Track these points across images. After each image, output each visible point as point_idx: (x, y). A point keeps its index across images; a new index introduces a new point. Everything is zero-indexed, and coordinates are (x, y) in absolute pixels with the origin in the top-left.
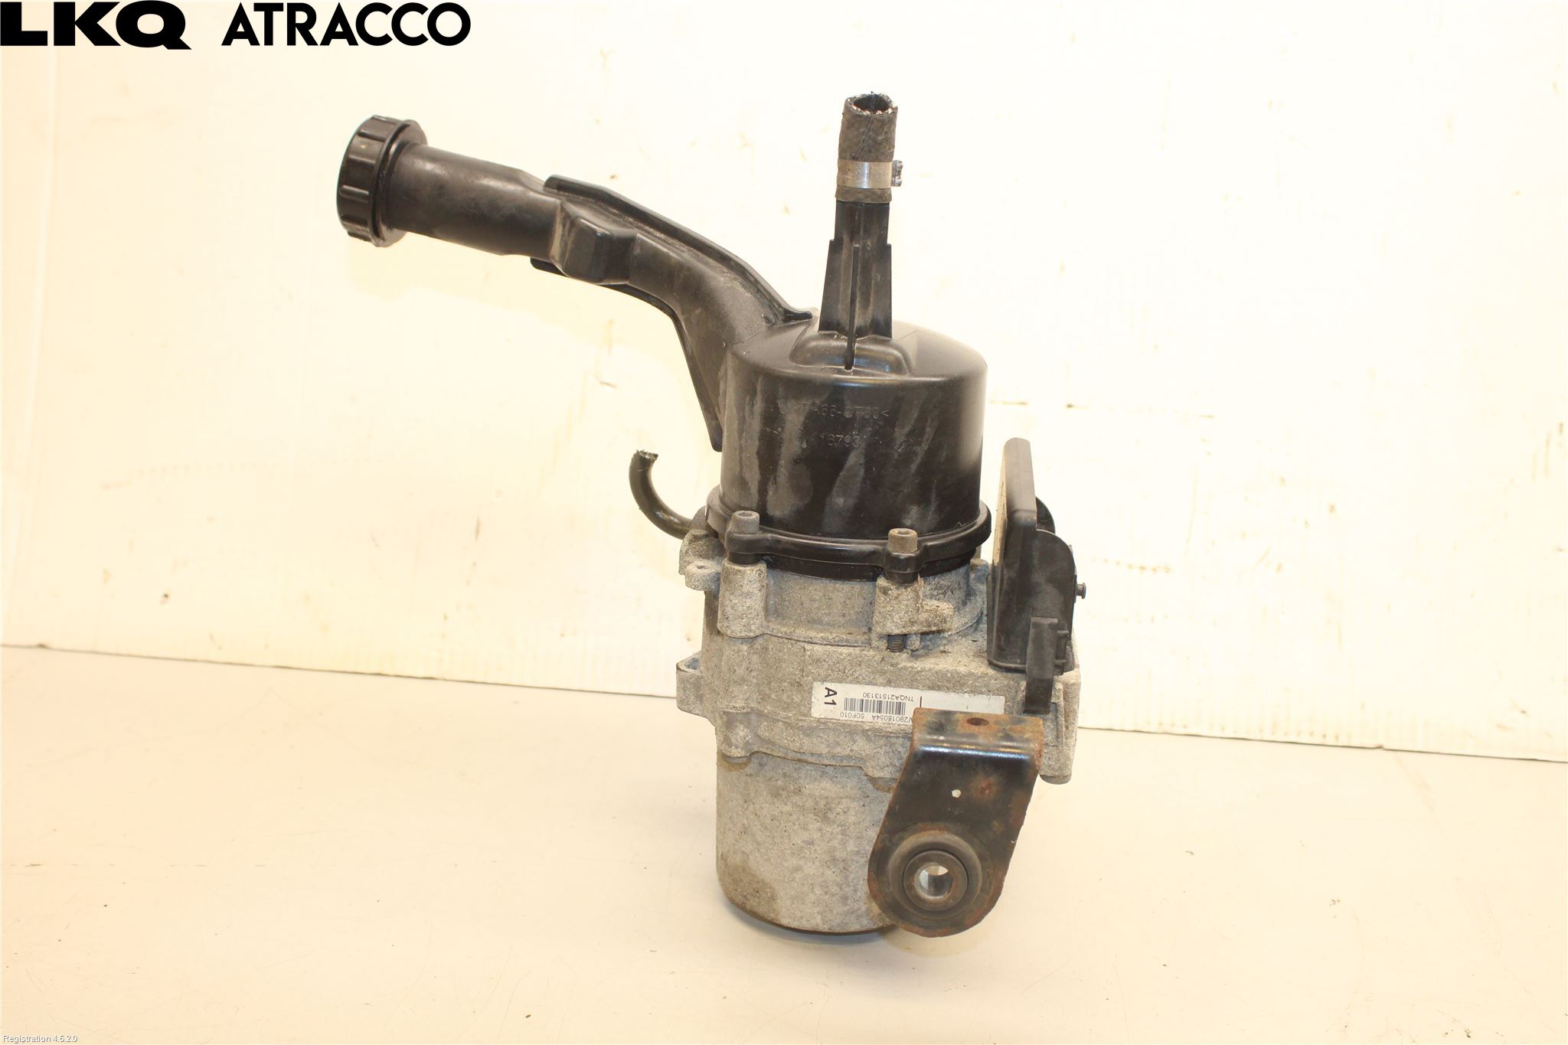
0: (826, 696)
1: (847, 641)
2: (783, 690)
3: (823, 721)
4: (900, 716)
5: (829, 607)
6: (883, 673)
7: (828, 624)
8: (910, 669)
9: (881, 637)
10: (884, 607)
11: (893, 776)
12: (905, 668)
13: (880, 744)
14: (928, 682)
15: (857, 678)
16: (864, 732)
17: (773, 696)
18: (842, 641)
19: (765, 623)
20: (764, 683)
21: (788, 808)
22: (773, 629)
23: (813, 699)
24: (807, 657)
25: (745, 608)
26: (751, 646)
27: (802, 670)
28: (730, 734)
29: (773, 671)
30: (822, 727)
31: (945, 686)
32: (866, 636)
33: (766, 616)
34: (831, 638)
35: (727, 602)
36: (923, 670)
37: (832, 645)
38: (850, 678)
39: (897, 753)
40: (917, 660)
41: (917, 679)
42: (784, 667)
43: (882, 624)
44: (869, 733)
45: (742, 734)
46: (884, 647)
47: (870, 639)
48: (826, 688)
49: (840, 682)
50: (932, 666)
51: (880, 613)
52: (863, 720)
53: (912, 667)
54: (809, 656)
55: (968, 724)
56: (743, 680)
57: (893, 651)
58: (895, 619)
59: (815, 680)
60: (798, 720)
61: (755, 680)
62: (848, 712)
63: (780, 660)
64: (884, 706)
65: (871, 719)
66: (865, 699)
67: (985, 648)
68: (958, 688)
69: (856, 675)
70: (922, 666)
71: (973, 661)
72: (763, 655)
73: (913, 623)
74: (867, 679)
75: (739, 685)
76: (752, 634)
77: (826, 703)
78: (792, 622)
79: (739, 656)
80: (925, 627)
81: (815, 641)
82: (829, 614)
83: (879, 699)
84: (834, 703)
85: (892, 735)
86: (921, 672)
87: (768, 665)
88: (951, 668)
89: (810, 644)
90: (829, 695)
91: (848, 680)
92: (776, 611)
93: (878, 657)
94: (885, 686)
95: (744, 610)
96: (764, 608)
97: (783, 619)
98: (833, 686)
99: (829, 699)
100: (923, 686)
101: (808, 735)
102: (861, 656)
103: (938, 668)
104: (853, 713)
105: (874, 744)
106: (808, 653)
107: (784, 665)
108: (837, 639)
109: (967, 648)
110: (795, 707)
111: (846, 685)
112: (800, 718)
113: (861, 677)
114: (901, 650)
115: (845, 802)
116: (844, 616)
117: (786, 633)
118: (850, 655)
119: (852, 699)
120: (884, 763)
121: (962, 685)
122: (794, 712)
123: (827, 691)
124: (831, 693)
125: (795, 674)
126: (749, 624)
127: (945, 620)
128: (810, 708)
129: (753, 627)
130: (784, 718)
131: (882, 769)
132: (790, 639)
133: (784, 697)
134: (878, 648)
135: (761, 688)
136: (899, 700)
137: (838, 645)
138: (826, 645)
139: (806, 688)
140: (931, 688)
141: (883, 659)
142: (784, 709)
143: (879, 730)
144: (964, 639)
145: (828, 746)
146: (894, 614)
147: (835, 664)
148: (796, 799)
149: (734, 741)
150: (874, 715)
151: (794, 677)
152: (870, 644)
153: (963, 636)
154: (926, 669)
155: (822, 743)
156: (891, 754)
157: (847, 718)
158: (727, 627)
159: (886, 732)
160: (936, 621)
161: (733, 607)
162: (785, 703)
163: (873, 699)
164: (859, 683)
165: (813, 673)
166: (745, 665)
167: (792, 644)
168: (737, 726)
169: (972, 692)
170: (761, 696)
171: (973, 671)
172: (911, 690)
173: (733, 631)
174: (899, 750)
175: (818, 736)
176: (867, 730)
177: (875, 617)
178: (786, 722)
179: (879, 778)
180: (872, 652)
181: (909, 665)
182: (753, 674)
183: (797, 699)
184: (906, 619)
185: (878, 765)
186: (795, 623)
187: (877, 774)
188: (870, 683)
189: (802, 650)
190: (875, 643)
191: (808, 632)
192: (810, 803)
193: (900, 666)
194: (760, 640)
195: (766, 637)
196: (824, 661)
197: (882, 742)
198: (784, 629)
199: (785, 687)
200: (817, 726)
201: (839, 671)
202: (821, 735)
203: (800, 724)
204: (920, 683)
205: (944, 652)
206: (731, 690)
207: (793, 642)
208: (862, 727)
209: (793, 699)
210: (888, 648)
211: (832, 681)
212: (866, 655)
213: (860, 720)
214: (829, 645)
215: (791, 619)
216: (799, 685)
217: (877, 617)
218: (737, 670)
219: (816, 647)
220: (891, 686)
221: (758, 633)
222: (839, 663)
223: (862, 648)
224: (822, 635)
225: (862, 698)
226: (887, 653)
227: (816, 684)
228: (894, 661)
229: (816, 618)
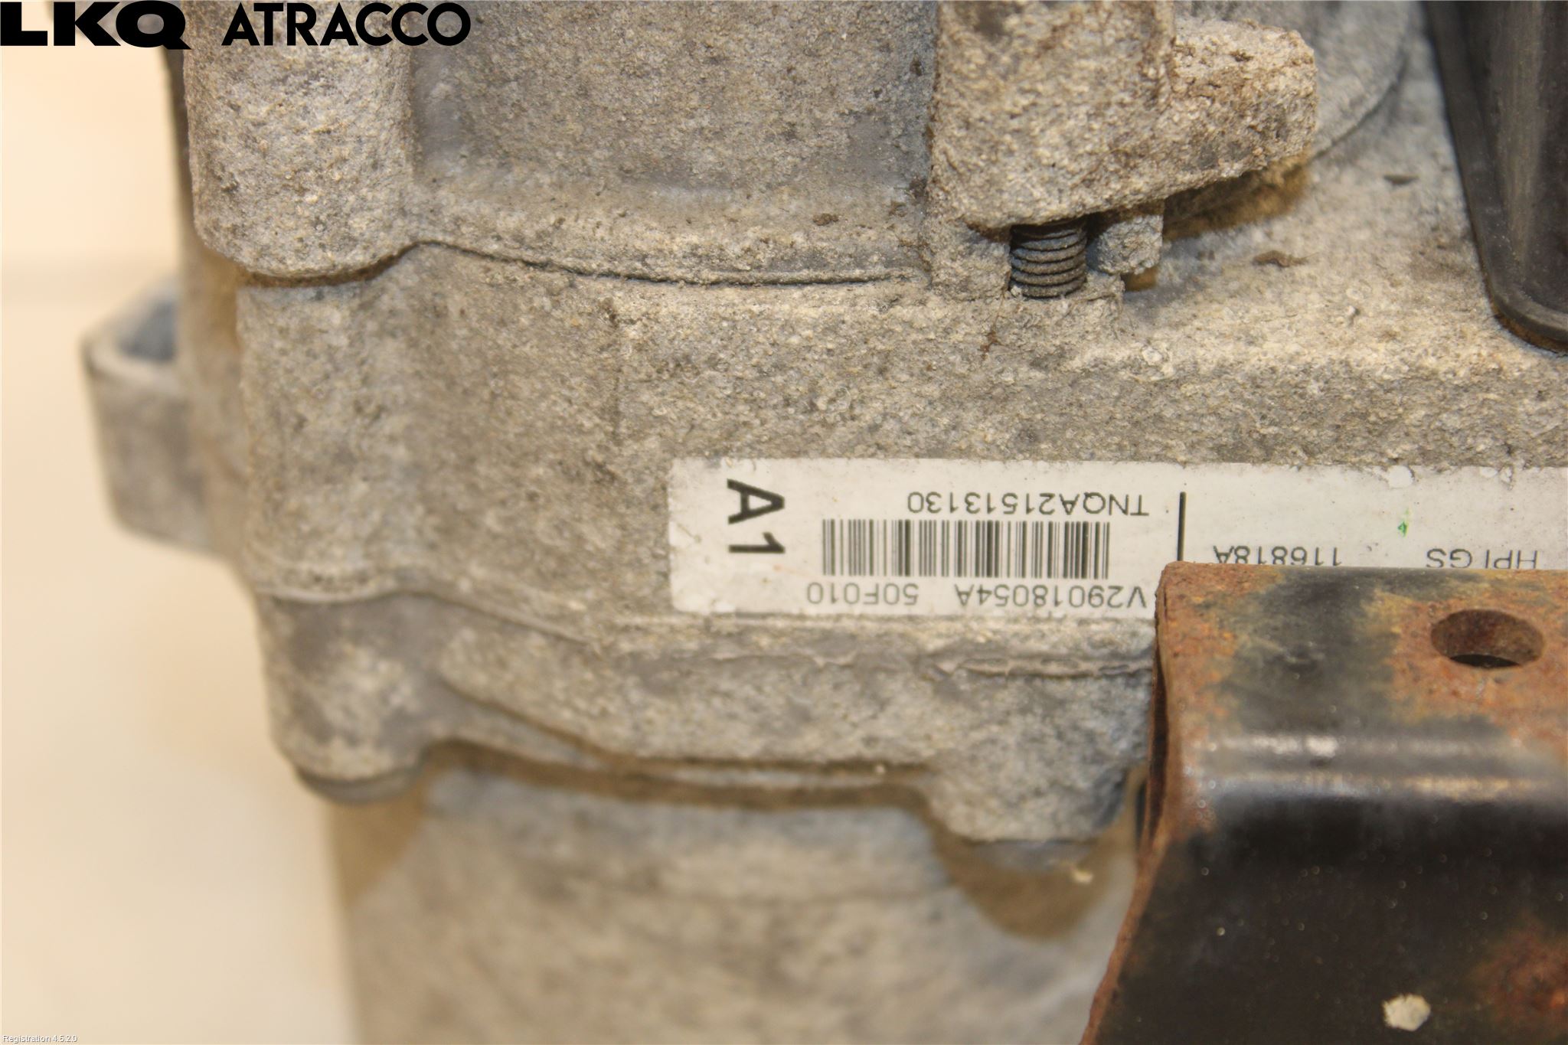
0: (733, 519)
1: (815, 259)
2: (532, 497)
3: (728, 625)
4: (1087, 583)
5: (717, 99)
6: (994, 398)
7: (721, 179)
8: (1125, 375)
9: (981, 233)
10: (986, 96)
11: (1066, 831)
12: (1101, 370)
13: (1001, 707)
14: (1211, 427)
15: (874, 428)
16: (923, 664)
17: (491, 520)
18: (789, 262)
19: (418, 195)
20: (443, 464)
21: (607, 945)
22: (458, 221)
23: (674, 537)
24: (628, 353)
25: (308, 138)
26: (363, 307)
27: (613, 414)
28: (312, 690)
29: (476, 408)
30: (725, 652)
31: (1293, 439)
32: (904, 230)
33: (420, 160)
34: (734, 250)
35: (220, 118)
36: (1188, 374)
37: (747, 285)
38: (840, 430)
39: (1076, 737)
40: (1150, 318)
41: (1159, 418)
42: (525, 392)
43: (977, 180)
44: (947, 666)
45: (367, 684)
46: (997, 280)
47: (923, 245)
48: (732, 485)
49: (795, 453)
50: (1229, 352)
51: (968, 125)
52: (917, 610)
53: (1135, 365)
54: (640, 348)
55: (1439, 662)
56: (345, 457)
57: (1037, 292)
58: (1043, 152)
59: (674, 449)
60: (612, 628)
61: (400, 453)
62: (841, 579)
63: (502, 366)
64: (1007, 545)
65: (951, 605)
66: (915, 519)
67: (1459, 224)
68: (1359, 442)
69: (869, 414)
70: (1182, 354)
71: (1418, 301)
72: (426, 342)
73: (1128, 158)
74: (923, 431)
75: (330, 480)
76: (358, 257)
77: (736, 549)
78: (545, 179)
79: (311, 355)
80: (1189, 168)
81: (660, 268)
82: (719, 134)
83: (983, 517)
84: (773, 547)
85: (1053, 668)
86: (1178, 383)
87: (451, 383)
88: (1321, 356)
89: (639, 288)
90: (746, 514)
91: (832, 442)
92: (468, 126)
93: (970, 332)
94: (1006, 457)
95: (302, 150)
96: (402, 125)
97: (505, 165)
98: (760, 474)
99: (751, 532)
100: (1192, 447)
101: (667, 691)
102: (888, 333)
103: (1257, 358)
104: (866, 583)
105: (975, 708)
106: (633, 332)
107: (525, 387)
108: (764, 256)
109: (1370, 224)
110: (592, 573)
111: (822, 463)
112: (621, 620)
113: (890, 425)
114: (1074, 285)
115: (853, 918)
116: (790, 135)
117: (519, 239)
118: (832, 327)
119: (856, 526)
120: (1020, 781)
121: (1380, 431)
122: (590, 595)
123: (736, 496)
124: (755, 503)
125: (580, 430)
126: (336, 210)
127: (1281, 123)
128: (665, 575)
129: (359, 224)
130: (550, 618)
131: (1013, 805)
132: (543, 266)
133: (541, 525)
134: (965, 285)
135: (433, 486)
136: (1078, 515)
137: (774, 283)
138: (716, 283)
139: (638, 491)
140: (1231, 452)
141: (992, 337)
142: (546, 580)
143: (996, 649)
144: (1349, 177)
145: (763, 727)
146: (1036, 125)
147: (763, 375)
148: (641, 911)
149: (333, 714)
150: (964, 583)
151: (575, 440)
152: (928, 269)
153: (1341, 163)
154: (1204, 369)
155: (732, 717)
156: (1053, 744)
157: (841, 607)
158: (234, 230)
159: (1021, 656)
160: (1239, 133)
161: (248, 140)
162: (548, 551)
163: (954, 518)
164: (882, 449)
165: (662, 420)
166: (343, 389)
167: (550, 293)
168: (341, 657)
169: (1426, 456)
170: (433, 520)
171: (1430, 362)
172: (1133, 465)
173: (263, 252)
174: (1090, 724)
175: (714, 692)
176: (937, 655)
177: (941, 143)
178: (559, 638)
179: (1001, 842)
180: (937, 310)
181: (1120, 353)
182: (393, 424)
183: (600, 537)
184: (1098, 140)
185: (995, 792)
186: (559, 186)
187: (990, 826)
188: (937, 450)
189: (603, 321)
190: (949, 266)
191: (625, 229)
192: (700, 926)
193: (1076, 363)
194: (404, 274)
195: (426, 257)
196: (713, 362)
197: (1008, 697)
198: (509, 222)
199: (538, 481)
200: (704, 651)
201: (787, 402)
202: (725, 685)
203: (625, 646)
204: (1180, 433)
205: (1274, 259)
206: (293, 504)
207: (559, 280)
208: (914, 641)
209: (579, 539)
210: (1012, 281)
211: (757, 450)
212: (910, 324)
213: (901, 610)
214: (732, 283)
215: (542, 163)
216: (605, 476)
217: (958, 143)
218: (311, 416)
219: (674, 303)
220: (1035, 455)
221: (387, 244)
222: (780, 367)
223: (889, 289)
224: (694, 239)
225: (906, 515)
226: (1004, 306)
227: (684, 471)
228: (1047, 345)
229: (657, 154)
